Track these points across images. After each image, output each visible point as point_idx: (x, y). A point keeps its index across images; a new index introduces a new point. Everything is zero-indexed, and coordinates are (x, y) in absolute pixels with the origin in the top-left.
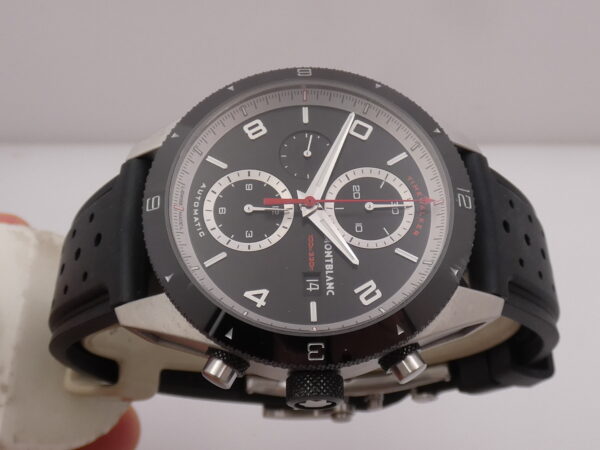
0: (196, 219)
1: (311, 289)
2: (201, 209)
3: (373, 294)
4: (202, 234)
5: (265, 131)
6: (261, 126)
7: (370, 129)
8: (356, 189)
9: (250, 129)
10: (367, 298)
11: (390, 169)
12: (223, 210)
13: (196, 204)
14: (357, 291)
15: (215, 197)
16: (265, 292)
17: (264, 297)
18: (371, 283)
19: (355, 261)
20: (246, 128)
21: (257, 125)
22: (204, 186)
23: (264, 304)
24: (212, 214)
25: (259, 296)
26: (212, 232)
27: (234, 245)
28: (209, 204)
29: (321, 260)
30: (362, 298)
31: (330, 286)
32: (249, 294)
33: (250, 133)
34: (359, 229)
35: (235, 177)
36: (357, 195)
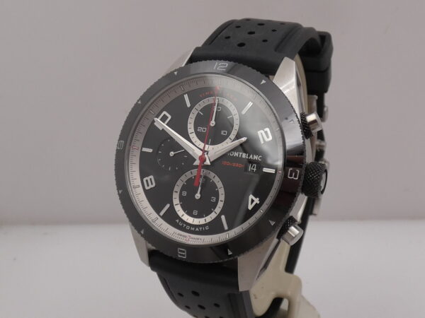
0: (197, 229)
1: (255, 169)
2: (191, 225)
3: (266, 132)
4: (207, 228)
6: (148, 178)
7: (165, 113)
8: (200, 129)
9: (148, 185)
10: (268, 137)
11: (193, 105)
12: (195, 213)
13: (188, 228)
14: (262, 142)
15: (186, 215)
16: (251, 197)
17: (254, 198)
18: (259, 132)
20: (147, 188)
21: (147, 181)
22: (177, 221)
23: (258, 199)
24: (196, 219)
25: (253, 201)
26: (207, 221)
27: (218, 210)
28: (190, 220)
29: (238, 159)
30: (267, 140)
31: (256, 157)
32: (250, 207)
33: (151, 186)
34: (225, 133)
35: (176, 201)
36: (204, 130)
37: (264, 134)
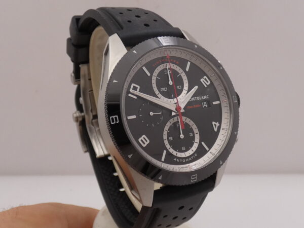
0: (190, 159)
1: (206, 105)
2: (185, 158)
3: (205, 79)
4: (196, 155)
5: (144, 136)
6: (142, 138)
7: (133, 85)
8: (163, 89)
9: (144, 143)
10: (208, 82)
11: (152, 74)
12: (183, 148)
13: (184, 161)
14: (206, 86)
15: (178, 153)
16: (214, 123)
17: (216, 123)
18: (202, 80)
19: (196, 87)
20: (144, 146)
21: (142, 140)
22: (175, 159)
23: (218, 123)
24: (186, 153)
25: (215, 125)
26: (194, 150)
27: (197, 140)
28: (183, 155)
29: (196, 102)
30: (208, 84)
31: (205, 97)
32: (216, 130)
33: (146, 143)
34: (180, 87)
35: (168, 146)
36: (165, 89)
37: (205, 81)
